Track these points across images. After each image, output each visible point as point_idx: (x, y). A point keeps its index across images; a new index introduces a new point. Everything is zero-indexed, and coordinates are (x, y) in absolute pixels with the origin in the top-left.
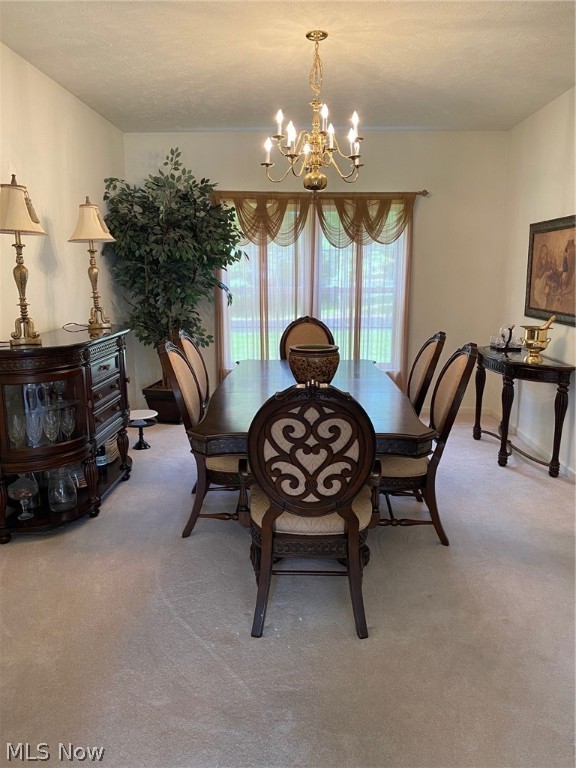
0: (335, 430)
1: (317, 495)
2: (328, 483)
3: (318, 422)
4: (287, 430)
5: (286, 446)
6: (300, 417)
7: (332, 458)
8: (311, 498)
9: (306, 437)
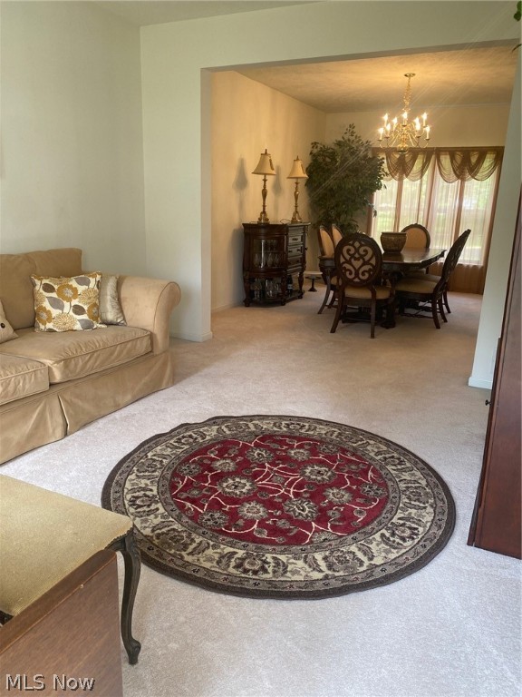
0: (366, 251)
1: (359, 279)
2: (363, 274)
3: (360, 247)
4: (349, 250)
5: (348, 257)
6: (353, 245)
7: (365, 263)
8: (357, 280)
9: (355, 254)
